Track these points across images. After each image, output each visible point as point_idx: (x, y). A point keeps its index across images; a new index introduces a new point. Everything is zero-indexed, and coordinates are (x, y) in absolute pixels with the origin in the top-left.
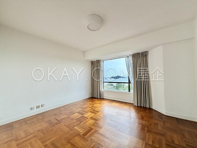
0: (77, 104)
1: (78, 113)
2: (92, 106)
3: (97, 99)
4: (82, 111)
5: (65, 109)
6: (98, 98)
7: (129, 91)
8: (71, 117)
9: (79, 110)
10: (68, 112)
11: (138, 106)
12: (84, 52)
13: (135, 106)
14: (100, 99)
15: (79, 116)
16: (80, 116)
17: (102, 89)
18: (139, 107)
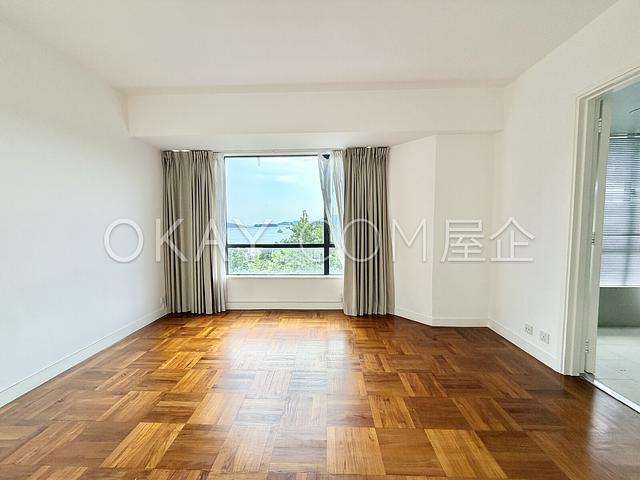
0: (105, 369)
1: (153, 416)
2: (203, 354)
3: (200, 320)
4: (164, 397)
5: (29, 423)
6: (204, 314)
7: (327, 272)
8: (111, 461)
9: (146, 398)
10: (71, 435)
11: (358, 316)
12: (124, 95)
13: (351, 317)
14: (213, 314)
15: (168, 434)
16: (173, 437)
17: (221, 275)
18: (361, 319)
